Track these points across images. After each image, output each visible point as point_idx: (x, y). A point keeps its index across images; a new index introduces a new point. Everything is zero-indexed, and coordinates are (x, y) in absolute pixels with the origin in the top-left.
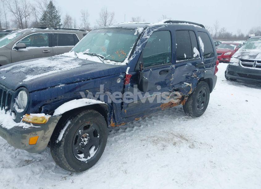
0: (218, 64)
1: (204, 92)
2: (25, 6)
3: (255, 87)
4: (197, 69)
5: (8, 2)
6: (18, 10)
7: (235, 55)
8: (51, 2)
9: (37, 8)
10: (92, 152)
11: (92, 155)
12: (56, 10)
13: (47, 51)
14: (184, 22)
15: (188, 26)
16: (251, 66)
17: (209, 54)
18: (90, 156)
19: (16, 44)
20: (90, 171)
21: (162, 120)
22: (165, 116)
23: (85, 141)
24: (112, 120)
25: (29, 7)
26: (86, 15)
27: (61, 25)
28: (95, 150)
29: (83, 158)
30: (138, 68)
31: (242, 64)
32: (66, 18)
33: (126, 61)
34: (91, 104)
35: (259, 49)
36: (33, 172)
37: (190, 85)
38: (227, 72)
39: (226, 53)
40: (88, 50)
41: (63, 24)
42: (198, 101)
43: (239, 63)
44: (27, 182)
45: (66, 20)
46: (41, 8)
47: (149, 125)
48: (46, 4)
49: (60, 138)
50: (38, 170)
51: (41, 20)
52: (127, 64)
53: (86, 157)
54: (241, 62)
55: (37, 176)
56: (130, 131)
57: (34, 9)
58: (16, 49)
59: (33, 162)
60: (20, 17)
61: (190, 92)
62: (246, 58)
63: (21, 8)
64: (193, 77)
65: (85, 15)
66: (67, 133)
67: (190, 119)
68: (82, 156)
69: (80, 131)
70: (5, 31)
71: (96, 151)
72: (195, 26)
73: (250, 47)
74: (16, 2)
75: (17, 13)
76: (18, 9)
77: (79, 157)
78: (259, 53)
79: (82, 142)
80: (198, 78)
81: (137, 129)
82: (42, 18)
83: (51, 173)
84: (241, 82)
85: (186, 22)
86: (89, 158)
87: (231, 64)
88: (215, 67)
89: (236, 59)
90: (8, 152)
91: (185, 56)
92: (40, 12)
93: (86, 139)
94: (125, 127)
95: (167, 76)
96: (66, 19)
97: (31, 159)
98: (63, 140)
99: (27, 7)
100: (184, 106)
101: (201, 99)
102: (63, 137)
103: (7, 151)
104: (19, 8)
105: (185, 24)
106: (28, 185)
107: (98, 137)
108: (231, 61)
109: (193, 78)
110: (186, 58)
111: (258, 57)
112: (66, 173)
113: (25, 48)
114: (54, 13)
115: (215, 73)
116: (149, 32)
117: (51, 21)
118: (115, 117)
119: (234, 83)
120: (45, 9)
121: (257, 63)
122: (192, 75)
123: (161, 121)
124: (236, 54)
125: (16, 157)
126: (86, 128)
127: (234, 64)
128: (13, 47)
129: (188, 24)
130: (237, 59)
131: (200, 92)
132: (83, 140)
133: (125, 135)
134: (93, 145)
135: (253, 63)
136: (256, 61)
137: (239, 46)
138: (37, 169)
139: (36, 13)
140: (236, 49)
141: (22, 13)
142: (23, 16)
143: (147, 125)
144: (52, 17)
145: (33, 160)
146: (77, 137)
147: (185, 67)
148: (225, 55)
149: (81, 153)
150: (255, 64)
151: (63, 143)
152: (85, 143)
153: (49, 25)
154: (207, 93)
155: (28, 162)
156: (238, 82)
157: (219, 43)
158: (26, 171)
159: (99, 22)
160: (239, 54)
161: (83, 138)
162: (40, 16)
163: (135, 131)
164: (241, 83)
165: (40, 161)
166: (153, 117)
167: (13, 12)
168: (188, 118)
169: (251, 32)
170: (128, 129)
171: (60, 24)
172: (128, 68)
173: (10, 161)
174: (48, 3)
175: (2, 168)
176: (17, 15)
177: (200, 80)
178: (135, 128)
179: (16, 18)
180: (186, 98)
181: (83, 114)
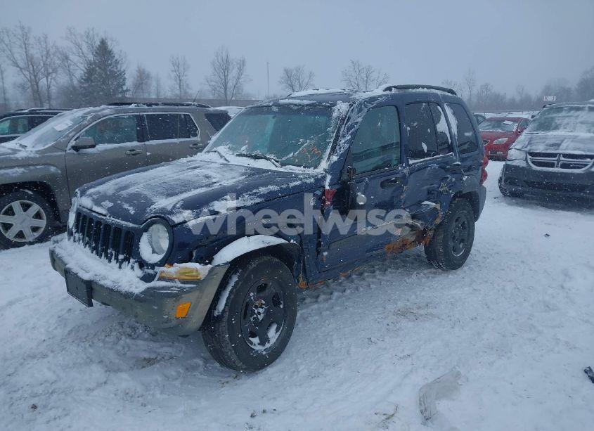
0: (486, 163)
1: (464, 219)
2: (45, 53)
3: (563, 209)
4: (448, 176)
5: (7, 46)
6: (30, 63)
7: (517, 145)
8: (103, 43)
9: (71, 57)
10: (273, 334)
11: (273, 341)
12: (116, 58)
13: (134, 150)
14: (418, 87)
15: (425, 93)
16: (552, 165)
17: (465, 143)
18: (269, 343)
19: (76, 140)
20: (270, 370)
21: (385, 278)
22: (390, 270)
23: (259, 313)
24: (301, 275)
25: (54, 54)
26: (181, 69)
27: (127, 90)
28: (277, 330)
29: (259, 344)
30: (345, 177)
31: (533, 162)
32: (139, 75)
33: (324, 165)
34: (271, 244)
35: (565, 130)
36: (166, 376)
37: (438, 207)
38: (503, 180)
39: (496, 139)
40: (244, 148)
41: (132, 89)
42: (454, 238)
43: (526, 160)
44: (161, 393)
45: (137, 81)
46: (81, 55)
47: (362, 289)
48: (93, 47)
49: (222, 305)
50: (174, 373)
51: (81, 82)
52: (325, 170)
53: (262, 343)
54: (529, 157)
55: (177, 383)
56: (327, 300)
57: (67, 58)
58: (75, 150)
59: (159, 361)
60: (35, 76)
61: (438, 221)
62: (540, 148)
63: (36, 56)
64: (441, 190)
65: (179, 68)
66: (232, 297)
67: (440, 274)
68: (256, 340)
69: (252, 294)
70: (26, 111)
71: (279, 333)
72: (439, 92)
73: (545, 125)
74: (25, 44)
75: (27, 68)
76: (30, 60)
77: (251, 343)
78: (565, 138)
79: (255, 316)
80: (451, 191)
81: (339, 297)
82: (84, 78)
83: (200, 376)
84: (533, 199)
85: (423, 87)
86: (268, 345)
87: (509, 163)
88: (480, 171)
89: (518, 151)
90: (106, 346)
91: (425, 147)
92: (78, 64)
93: (261, 310)
94: (315, 293)
95: (394, 191)
96: (138, 77)
97: (153, 356)
98: (226, 310)
99: (50, 53)
100: (428, 250)
101: (458, 233)
102: (226, 305)
103: (104, 344)
104: (32, 58)
105: (421, 90)
106: (165, 396)
107: (282, 306)
108: (509, 157)
109: (441, 193)
110: (428, 155)
111: (564, 145)
112: (227, 375)
113: (93, 146)
114: (110, 65)
115: (481, 182)
116: (360, 110)
117: (104, 83)
118: (307, 271)
119: (519, 200)
120: (91, 57)
121: (562, 159)
122: (438, 188)
123: (384, 280)
124: (519, 143)
125: (125, 354)
126: (261, 289)
127: (515, 163)
128: (69, 146)
129: (425, 90)
130: (522, 152)
131: (457, 220)
132: (256, 312)
133: (319, 309)
134: (272, 323)
135: (556, 159)
136: (560, 154)
137: (523, 124)
138: (172, 372)
139: (71, 67)
140: (517, 130)
141: (40, 67)
142: (40, 75)
143: (357, 289)
144: (106, 73)
145: (158, 359)
146: (247, 304)
147: (426, 173)
148: (494, 143)
149: (254, 336)
150: (558, 161)
151: (227, 314)
152: (261, 317)
153: (99, 92)
154: (468, 223)
155: (150, 362)
156: (528, 198)
157: (480, 119)
158: (154, 375)
159: (211, 81)
160: (524, 141)
161: (256, 307)
162: (79, 72)
163: (337, 300)
164: (533, 201)
165: (171, 358)
166: (366, 274)
167: (18, 66)
168: (435, 273)
169: (547, 91)
170: (322, 297)
171: (125, 88)
172: (329, 178)
173: (117, 361)
174: (98, 43)
175: (108, 373)
176: (27, 73)
177: (455, 196)
178: (336, 294)
179: (26, 80)
180: (431, 233)
181: (257, 263)
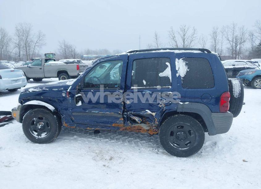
10: (44, 135)
11: (42, 137)
37: (154, 114)
53: (38, 135)
61: (156, 122)
64: (160, 106)
69: (35, 118)
77: (33, 133)
80: (164, 108)
86: (40, 137)
91: (145, 82)
107: (49, 128)
149: (36, 132)
161: (39, 124)
172: (70, 87)
